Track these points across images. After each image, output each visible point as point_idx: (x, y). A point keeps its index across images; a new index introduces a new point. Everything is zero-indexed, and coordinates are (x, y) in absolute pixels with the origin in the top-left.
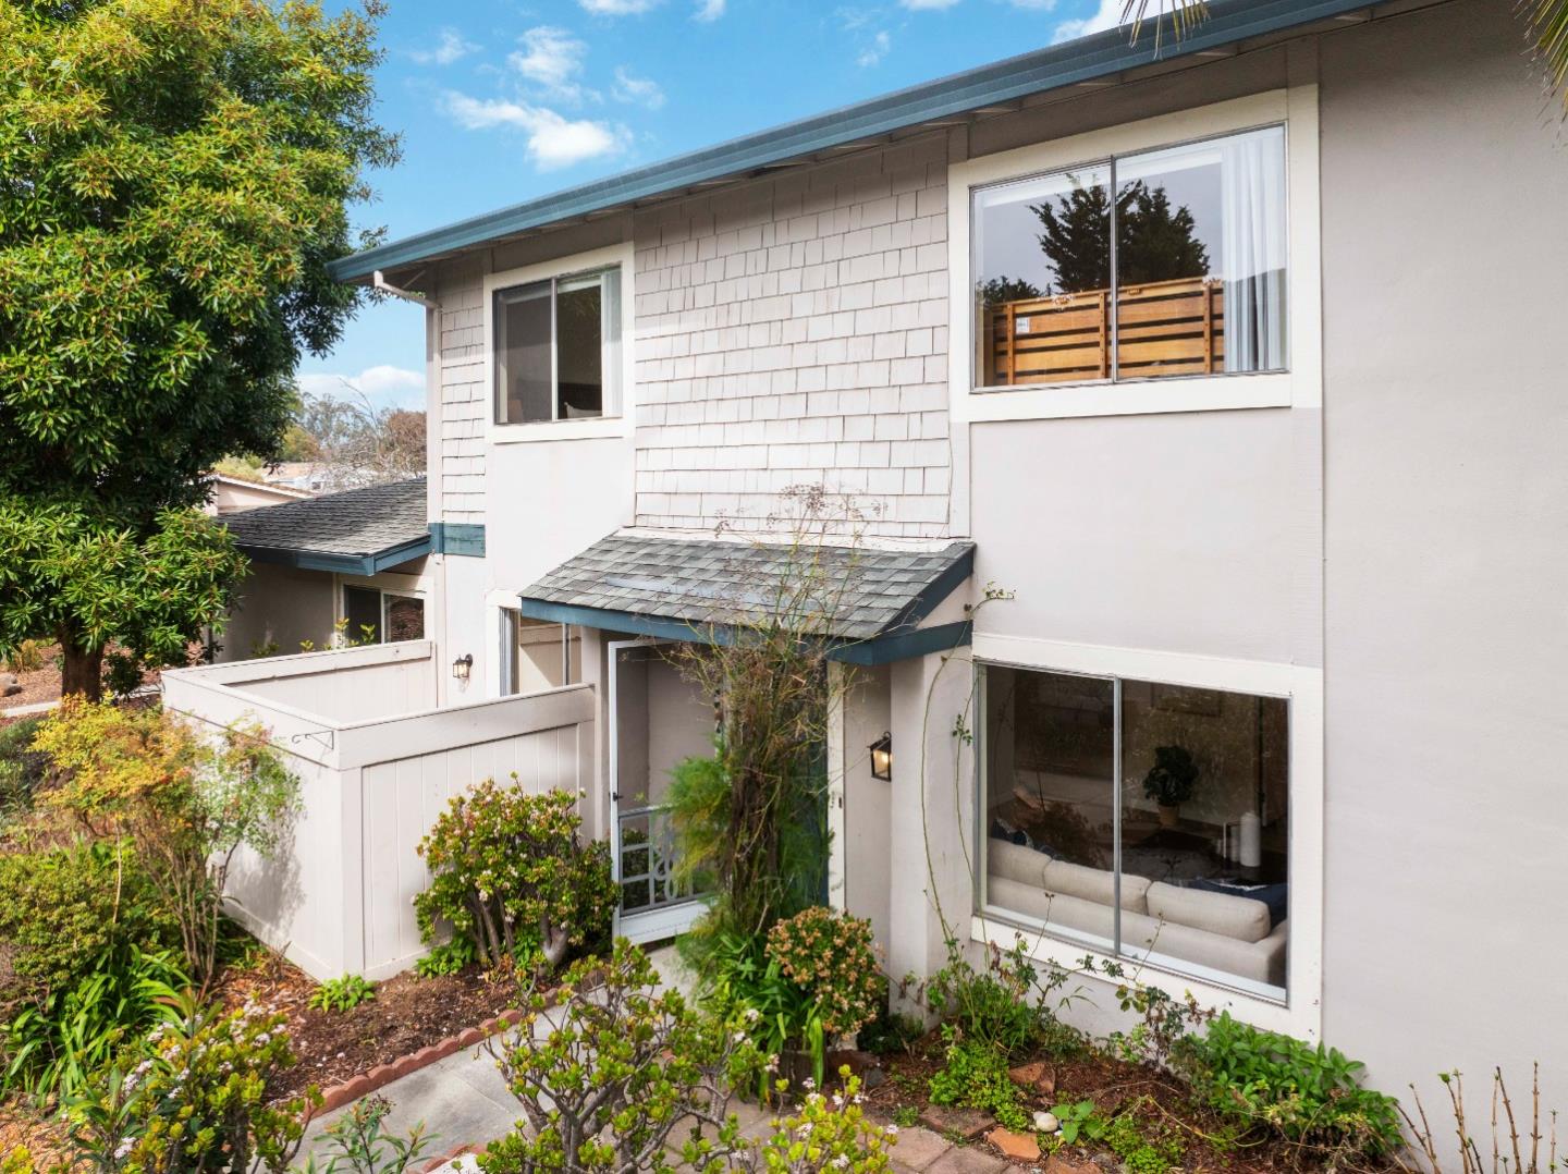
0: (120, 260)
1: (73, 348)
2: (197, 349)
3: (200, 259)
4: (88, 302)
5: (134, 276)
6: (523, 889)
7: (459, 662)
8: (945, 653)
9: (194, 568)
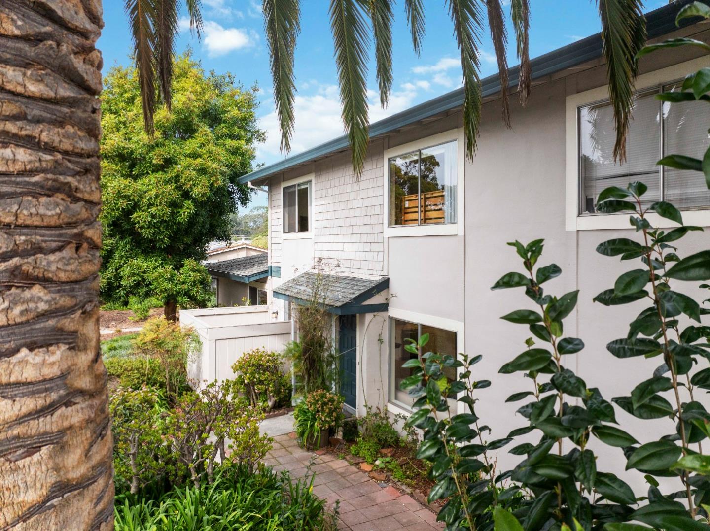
0: (167, 182)
1: (153, 210)
2: (190, 209)
3: (189, 181)
4: (157, 196)
5: (170, 187)
6: (261, 382)
7: (274, 313)
8: (375, 314)
9: (193, 279)
